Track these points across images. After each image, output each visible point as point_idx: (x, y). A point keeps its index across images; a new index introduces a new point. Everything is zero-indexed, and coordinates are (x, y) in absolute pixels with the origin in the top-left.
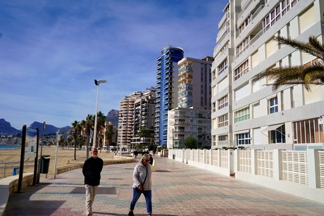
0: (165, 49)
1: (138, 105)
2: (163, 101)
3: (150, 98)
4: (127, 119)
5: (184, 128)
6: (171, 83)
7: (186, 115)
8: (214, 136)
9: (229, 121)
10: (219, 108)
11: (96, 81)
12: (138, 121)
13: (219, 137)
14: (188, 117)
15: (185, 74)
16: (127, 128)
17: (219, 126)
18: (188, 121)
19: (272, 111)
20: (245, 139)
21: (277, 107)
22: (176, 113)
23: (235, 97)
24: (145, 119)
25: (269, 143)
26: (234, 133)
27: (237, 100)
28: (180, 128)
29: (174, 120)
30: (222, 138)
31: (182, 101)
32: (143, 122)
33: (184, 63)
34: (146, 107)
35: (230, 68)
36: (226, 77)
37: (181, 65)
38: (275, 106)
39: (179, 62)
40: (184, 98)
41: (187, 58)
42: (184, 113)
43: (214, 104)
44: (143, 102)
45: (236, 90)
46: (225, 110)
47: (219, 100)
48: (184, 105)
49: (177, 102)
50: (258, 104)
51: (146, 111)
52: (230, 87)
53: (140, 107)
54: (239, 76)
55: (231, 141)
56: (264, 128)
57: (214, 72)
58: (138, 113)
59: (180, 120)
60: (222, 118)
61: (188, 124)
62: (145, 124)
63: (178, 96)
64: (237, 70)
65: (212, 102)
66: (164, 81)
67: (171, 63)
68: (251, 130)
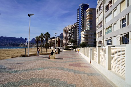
0: (81, 5)
1: (70, 30)
2: (80, 28)
3: (75, 27)
4: (66, 36)
5: (88, 39)
6: (83, 20)
7: (89, 33)
8: (97, 42)
9: (102, 34)
10: (99, 28)
11: (28, 14)
12: (70, 37)
13: (99, 42)
14: (90, 34)
15: (89, 16)
16: (66, 40)
17: (99, 37)
18: (89, 36)
19: (123, 26)
20: (109, 42)
21: (125, 24)
22: (84, 33)
23: (105, 22)
24: (73, 36)
25: (121, 44)
26: (105, 40)
27: (106, 23)
28: (86, 39)
29: (83, 36)
30: (100, 42)
31: (88, 27)
32: (72, 37)
33: (89, 10)
34: (73, 31)
35: (104, 7)
36: (102, 12)
37: (87, 11)
38: (124, 23)
39: (87, 10)
40: (89, 26)
41: (90, 8)
42: (88, 32)
43: (97, 26)
44: (72, 29)
45: (106, 18)
46: (101, 29)
47: (99, 24)
48: (89, 29)
49: (86, 28)
50: (115, 24)
51: (73, 32)
52: (103, 17)
54: (107, 10)
55: (103, 44)
56: (118, 36)
57: (97, 11)
58: (70, 33)
59: (86, 36)
60: (100, 33)
61: (89, 37)
62: (73, 38)
63: (86, 25)
64: (107, 7)
65: (96, 25)
66: (80, 19)
67: (83, 11)
68: (112, 38)
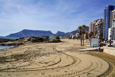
0: (107, 6)
2: (106, 24)
3: (101, 23)
6: (109, 18)
12: (97, 31)
28: (113, 34)
44: (98, 25)
53: (97, 26)
59: (113, 31)
66: (106, 17)
